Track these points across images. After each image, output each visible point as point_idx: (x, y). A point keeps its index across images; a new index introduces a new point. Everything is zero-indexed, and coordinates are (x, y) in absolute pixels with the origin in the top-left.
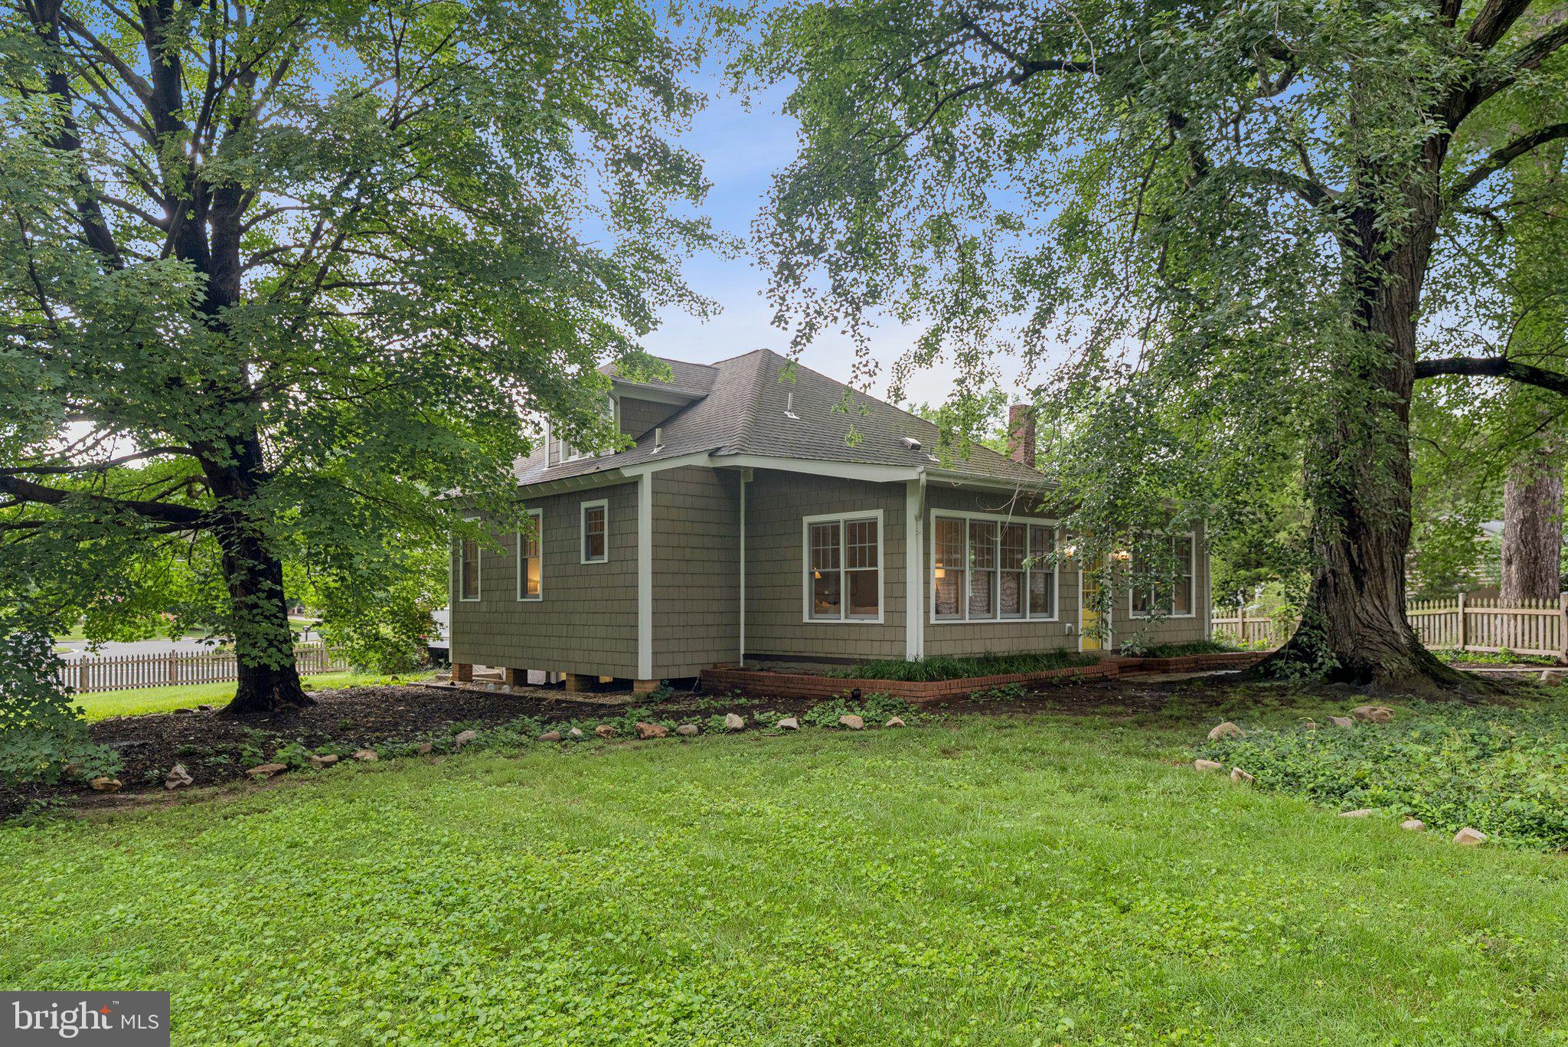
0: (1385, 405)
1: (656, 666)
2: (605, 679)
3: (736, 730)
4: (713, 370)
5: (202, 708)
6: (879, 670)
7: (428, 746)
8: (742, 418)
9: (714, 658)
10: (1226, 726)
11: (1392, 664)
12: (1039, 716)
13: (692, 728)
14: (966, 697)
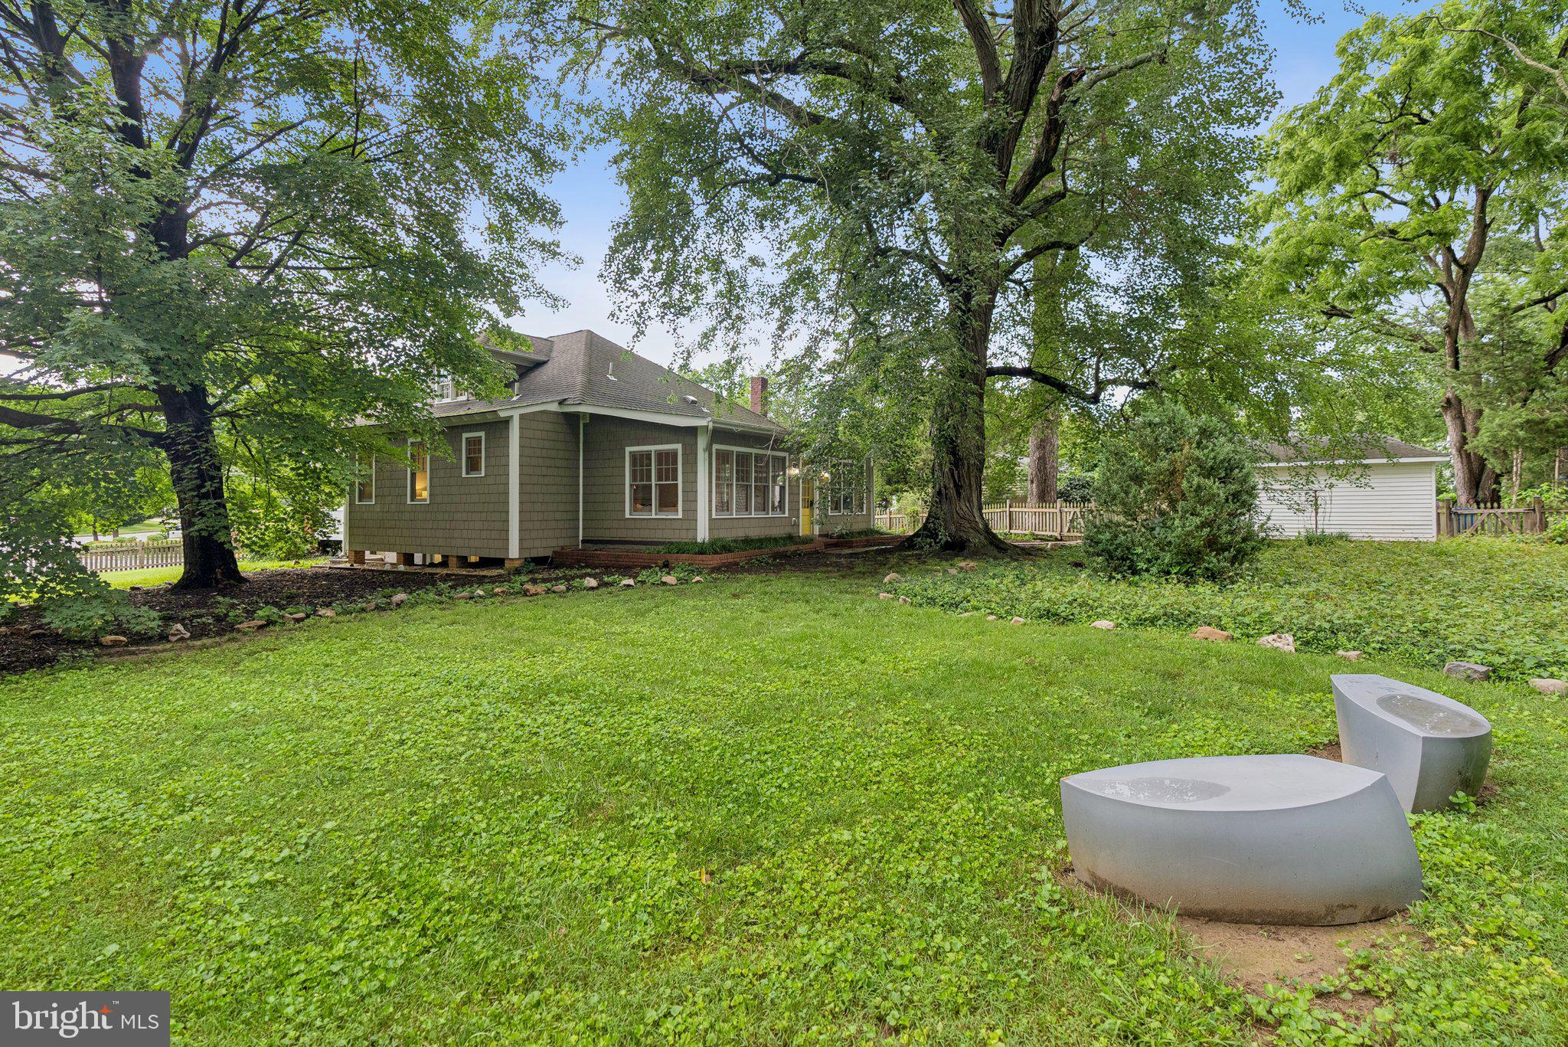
0: (973, 393)
1: (521, 549)
2: (473, 559)
3: (592, 588)
4: (549, 342)
5: (133, 589)
6: (682, 548)
7: (373, 605)
8: (579, 379)
9: (561, 543)
10: (892, 575)
11: (976, 539)
12: (783, 574)
13: (563, 587)
14: (737, 564)
